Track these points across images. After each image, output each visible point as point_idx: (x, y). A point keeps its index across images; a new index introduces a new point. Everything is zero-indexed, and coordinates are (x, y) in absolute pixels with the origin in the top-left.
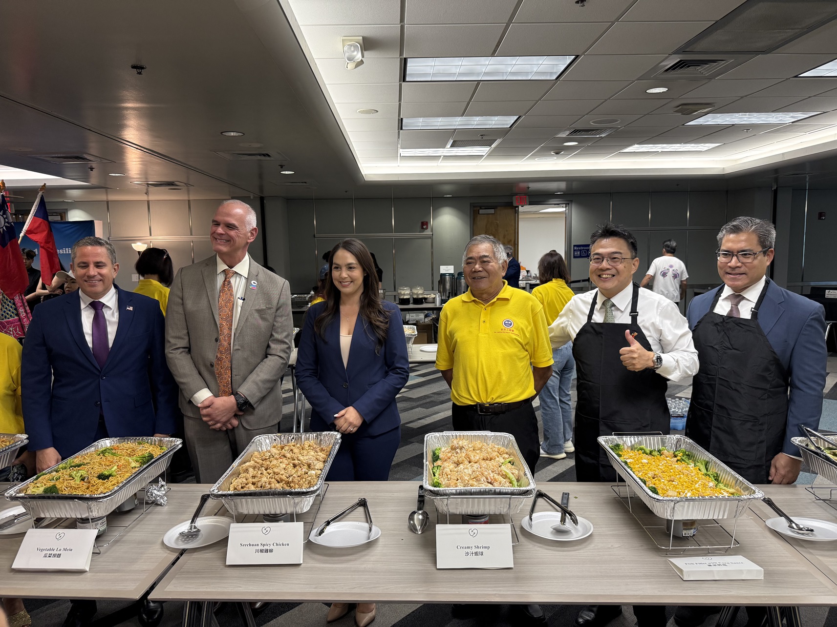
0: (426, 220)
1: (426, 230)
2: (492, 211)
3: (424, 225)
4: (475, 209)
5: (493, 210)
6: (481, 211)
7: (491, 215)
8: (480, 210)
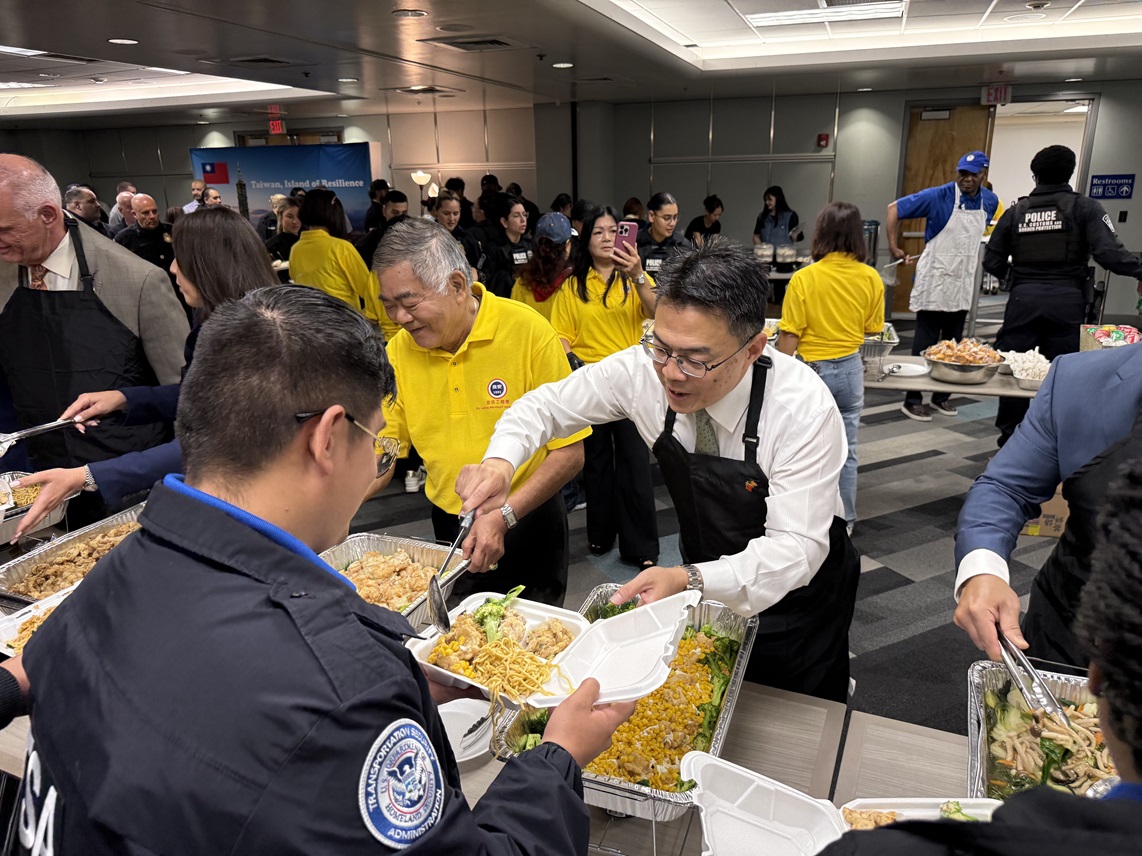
0: (825, 132)
1: (824, 149)
2: (945, 114)
3: (823, 140)
4: (915, 110)
5: (948, 112)
6: (926, 115)
7: (942, 122)
8: (924, 114)
